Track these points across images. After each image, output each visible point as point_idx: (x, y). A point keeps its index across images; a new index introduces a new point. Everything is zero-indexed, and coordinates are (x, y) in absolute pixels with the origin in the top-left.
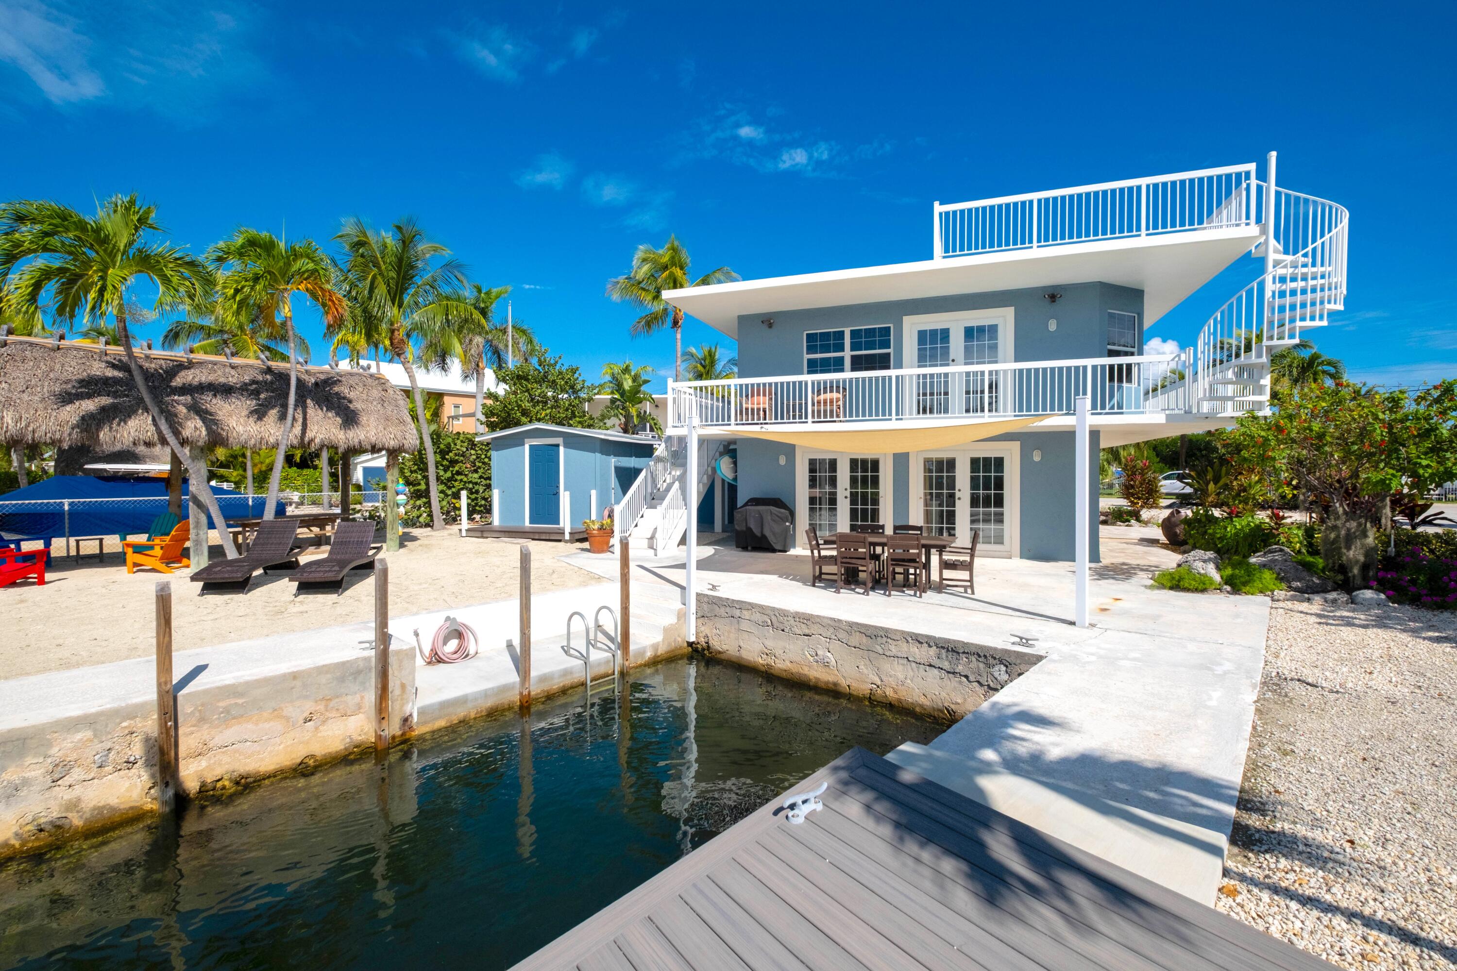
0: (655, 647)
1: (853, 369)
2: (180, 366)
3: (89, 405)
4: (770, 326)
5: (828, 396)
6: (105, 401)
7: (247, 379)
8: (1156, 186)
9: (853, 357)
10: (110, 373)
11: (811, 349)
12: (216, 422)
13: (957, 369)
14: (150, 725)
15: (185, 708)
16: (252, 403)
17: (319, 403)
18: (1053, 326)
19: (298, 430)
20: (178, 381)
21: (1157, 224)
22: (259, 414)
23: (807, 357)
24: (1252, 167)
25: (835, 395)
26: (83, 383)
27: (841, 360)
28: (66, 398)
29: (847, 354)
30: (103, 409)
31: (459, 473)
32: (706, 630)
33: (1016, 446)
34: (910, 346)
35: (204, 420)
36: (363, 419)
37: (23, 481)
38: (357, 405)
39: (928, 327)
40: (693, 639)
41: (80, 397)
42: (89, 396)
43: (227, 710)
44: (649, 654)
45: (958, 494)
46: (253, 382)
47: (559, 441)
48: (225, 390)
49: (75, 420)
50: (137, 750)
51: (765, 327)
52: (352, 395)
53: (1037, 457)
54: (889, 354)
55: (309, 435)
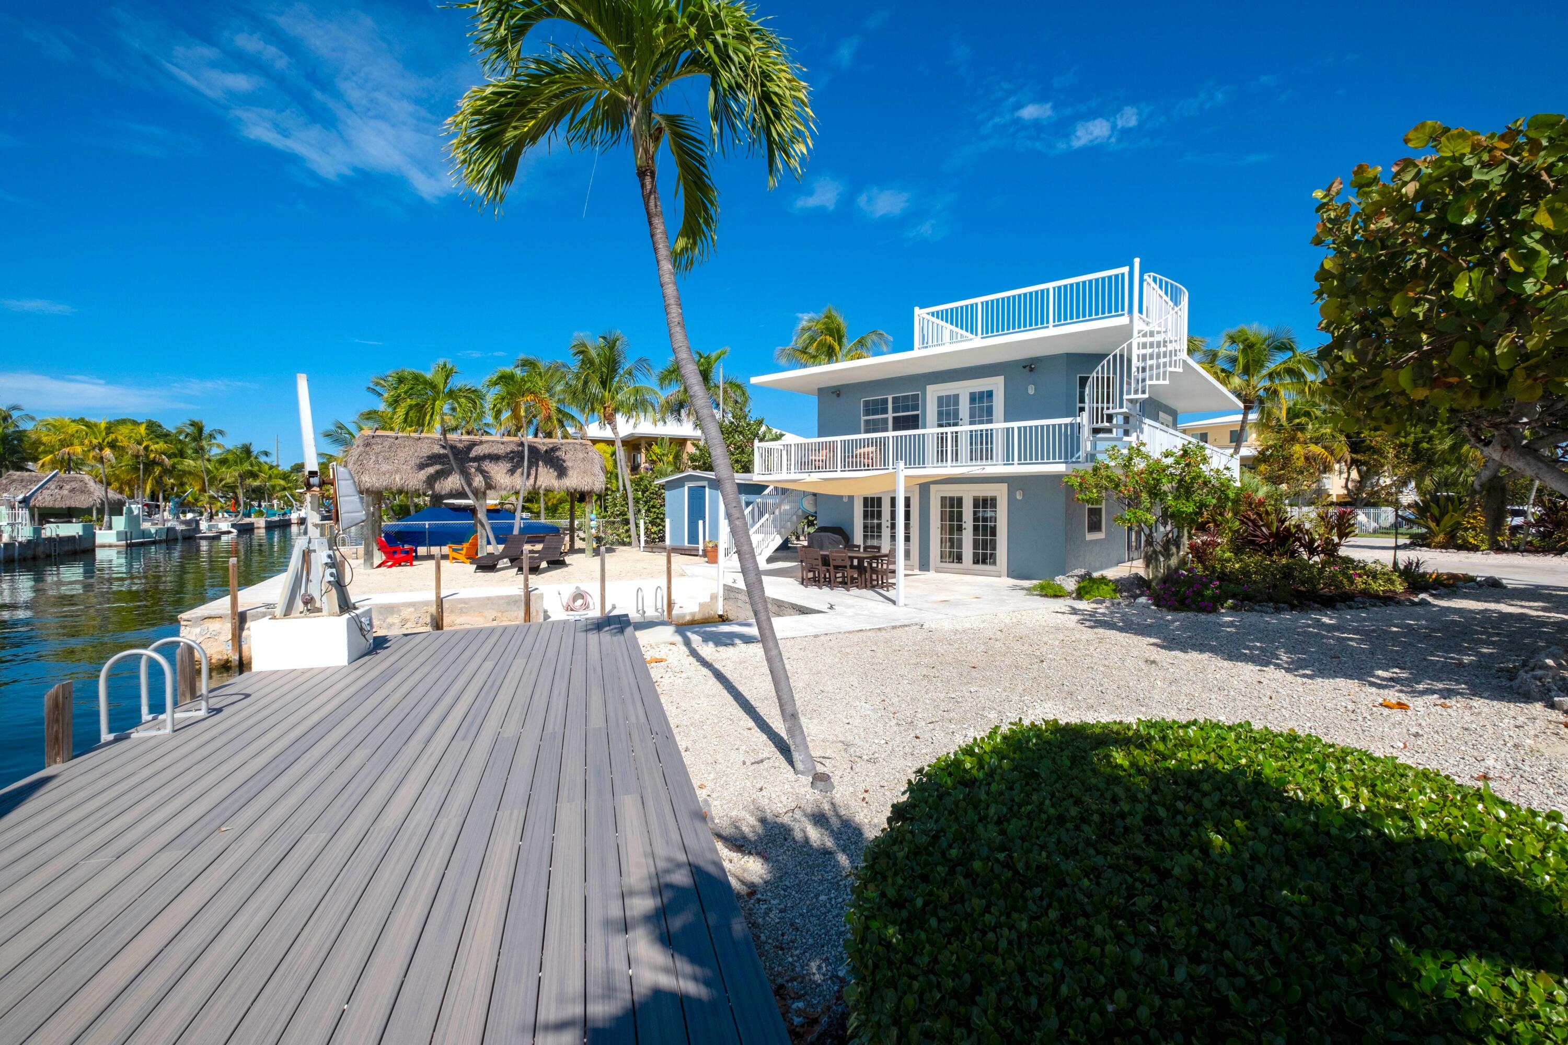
0: (693, 614)
1: (895, 429)
2: (473, 444)
3: (431, 470)
4: (838, 395)
5: (866, 450)
6: (438, 467)
7: (509, 450)
8: (1059, 288)
9: (894, 418)
10: (442, 451)
11: (867, 413)
12: (490, 478)
13: (965, 428)
14: (433, 609)
15: (446, 606)
16: (509, 465)
17: (546, 463)
18: (1031, 390)
19: (532, 480)
20: (473, 454)
21: (1063, 317)
22: (512, 472)
23: (863, 418)
24: (1125, 270)
25: (870, 449)
26: (429, 458)
27: (885, 421)
28: (421, 467)
29: (890, 415)
30: (437, 472)
31: (653, 507)
32: (727, 608)
33: (1004, 487)
34: (931, 410)
35: (484, 476)
36: (570, 473)
37: (412, 509)
38: (568, 464)
39: (944, 394)
40: (721, 613)
41: (427, 465)
42: (431, 465)
43: (461, 609)
44: (688, 618)
45: (964, 526)
46: (512, 452)
47: (705, 483)
48: (495, 458)
49: (424, 478)
50: (428, 620)
51: (834, 396)
52: (566, 457)
53: (1019, 496)
54: (917, 416)
55: (539, 483)
